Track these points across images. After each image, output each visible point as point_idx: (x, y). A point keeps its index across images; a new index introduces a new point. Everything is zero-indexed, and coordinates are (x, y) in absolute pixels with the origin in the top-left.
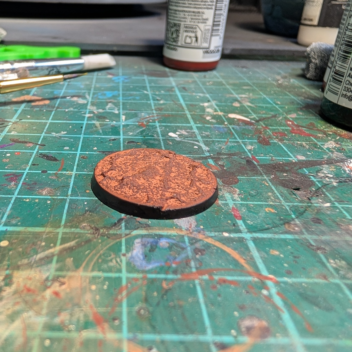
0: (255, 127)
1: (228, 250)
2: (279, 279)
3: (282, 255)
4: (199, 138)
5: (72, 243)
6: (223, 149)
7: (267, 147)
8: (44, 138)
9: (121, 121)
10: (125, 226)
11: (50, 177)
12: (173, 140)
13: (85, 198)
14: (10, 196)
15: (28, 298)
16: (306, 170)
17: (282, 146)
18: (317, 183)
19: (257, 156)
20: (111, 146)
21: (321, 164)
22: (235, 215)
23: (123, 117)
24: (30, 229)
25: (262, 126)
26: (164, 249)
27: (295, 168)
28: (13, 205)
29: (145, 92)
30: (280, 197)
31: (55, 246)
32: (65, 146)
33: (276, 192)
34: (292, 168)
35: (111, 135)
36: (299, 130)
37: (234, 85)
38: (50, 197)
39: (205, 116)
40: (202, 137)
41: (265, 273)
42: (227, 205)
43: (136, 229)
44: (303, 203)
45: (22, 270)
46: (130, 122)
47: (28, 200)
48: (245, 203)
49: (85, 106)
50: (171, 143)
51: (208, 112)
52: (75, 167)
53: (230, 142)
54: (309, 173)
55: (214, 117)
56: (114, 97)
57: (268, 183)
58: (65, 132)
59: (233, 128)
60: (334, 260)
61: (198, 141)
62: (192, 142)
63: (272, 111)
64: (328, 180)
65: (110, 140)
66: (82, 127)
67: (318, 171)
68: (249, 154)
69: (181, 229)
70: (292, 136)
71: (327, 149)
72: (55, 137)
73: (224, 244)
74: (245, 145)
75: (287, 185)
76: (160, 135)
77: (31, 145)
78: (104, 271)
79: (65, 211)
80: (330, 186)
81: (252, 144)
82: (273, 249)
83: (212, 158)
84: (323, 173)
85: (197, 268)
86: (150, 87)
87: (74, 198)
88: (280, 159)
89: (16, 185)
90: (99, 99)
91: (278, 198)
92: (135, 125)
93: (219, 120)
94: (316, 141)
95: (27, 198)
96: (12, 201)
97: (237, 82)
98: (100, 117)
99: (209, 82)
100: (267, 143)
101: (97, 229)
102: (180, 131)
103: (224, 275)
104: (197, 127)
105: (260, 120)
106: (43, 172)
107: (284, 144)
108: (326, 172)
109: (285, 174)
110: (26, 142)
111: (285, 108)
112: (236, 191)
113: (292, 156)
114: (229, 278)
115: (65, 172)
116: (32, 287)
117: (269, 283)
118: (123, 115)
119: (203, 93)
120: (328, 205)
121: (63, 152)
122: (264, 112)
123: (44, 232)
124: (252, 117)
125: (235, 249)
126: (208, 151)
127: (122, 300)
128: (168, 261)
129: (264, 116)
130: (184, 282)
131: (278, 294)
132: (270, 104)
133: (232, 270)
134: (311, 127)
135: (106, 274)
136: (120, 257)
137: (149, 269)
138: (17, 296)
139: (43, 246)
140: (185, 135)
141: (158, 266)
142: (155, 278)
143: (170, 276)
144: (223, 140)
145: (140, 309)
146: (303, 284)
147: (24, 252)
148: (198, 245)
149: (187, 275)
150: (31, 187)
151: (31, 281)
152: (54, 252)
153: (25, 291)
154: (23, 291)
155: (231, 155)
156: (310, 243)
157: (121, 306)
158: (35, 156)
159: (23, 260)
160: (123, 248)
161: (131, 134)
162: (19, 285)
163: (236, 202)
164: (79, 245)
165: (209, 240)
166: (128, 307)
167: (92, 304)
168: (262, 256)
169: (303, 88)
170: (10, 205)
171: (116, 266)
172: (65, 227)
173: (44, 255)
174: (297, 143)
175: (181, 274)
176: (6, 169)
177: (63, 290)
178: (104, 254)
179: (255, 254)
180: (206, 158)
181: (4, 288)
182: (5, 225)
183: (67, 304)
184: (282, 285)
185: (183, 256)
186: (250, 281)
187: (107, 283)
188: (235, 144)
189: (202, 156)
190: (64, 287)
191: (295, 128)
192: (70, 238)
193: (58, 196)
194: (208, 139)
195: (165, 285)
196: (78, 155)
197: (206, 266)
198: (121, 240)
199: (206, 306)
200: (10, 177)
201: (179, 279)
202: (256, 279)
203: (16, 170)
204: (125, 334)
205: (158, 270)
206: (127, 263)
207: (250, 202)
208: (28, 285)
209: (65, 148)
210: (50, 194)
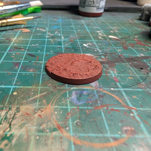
0: (121, 41)
4: (97, 46)
6: (108, 51)
7: (127, 50)
8: (29, 47)
10: (68, 85)
12: (85, 47)
17: (133, 50)
18: (150, 66)
19: (123, 54)
20: (58, 50)
22: (115, 80)
24: (26, 87)
25: (124, 41)
29: (72, 26)
30: (134, 72)
33: (132, 70)
35: (58, 45)
36: (140, 43)
40: (98, 46)
42: (112, 76)
43: (72, 87)
44: (145, 75)
45: (24, 105)
47: (24, 74)
48: (119, 75)
50: (85, 49)
51: (100, 35)
52: (44, 60)
53: (111, 48)
55: (102, 37)
56: (58, 28)
57: (129, 66)
58: (38, 44)
59: (111, 42)
61: (96, 48)
62: (94, 48)
63: (127, 34)
65: (58, 48)
66: (45, 42)
67: (150, 61)
68: (119, 53)
69: (92, 86)
70: (137, 45)
74: (117, 49)
75: (137, 67)
76: (80, 45)
79: (41, 79)
81: (120, 49)
83: (103, 55)
86: (74, 24)
87: (44, 73)
89: (18, 68)
92: (68, 41)
93: (105, 38)
96: (17, 75)
100: (127, 49)
102: (88, 43)
103: (113, 107)
104: (96, 42)
106: (29, 62)
107: (134, 49)
109: (136, 62)
111: (133, 33)
112: (115, 70)
113: (138, 54)
115: (39, 62)
121: (38, 53)
122: (124, 35)
124: (119, 37)
126: (101, 52)
127: (69, 118)
128: (88, 101)
129: (124, 37)
130: (96, 110)
131: (138, 115)
132: (127, 31)
133: (117, 105)
134: (145, 41)
135: (61, 107)
136: (66, 100)
137: (80, 105)
138: (22, 117)
139: (32, 94)
140: (90, 45)
141: (83, 103)
142: (83, 109)
143: (89, 108)
144: (107, 47)
145: (77, 123)
146: (148, 111)
147: (24, 98)
148: (100, 94)
149: (97, 107)
150: (25, 68)
151: (28, 110)
152: (38, 97)
153: (26, 115)
154: (25, 115)
155: (111, 54)
156: (149, 93)
157: (69, 121)
158: (26, 55)
159: (24, 101)
160: (68, 95)
161: (67, 45)
162: (23, 112)
163: (116, 75)
164: (48, 94)
165: (105, 92)
166: (72, 121)
167: (56, 120)
168: (129, 98)
169: (140, 24)
170: (16, 77)
171: (65, 103)
172: (41, 86)
173: (33, 99)
174: (140, 49)
175: (94, 107)
176: (13, 60)
177: (43, 114)
178: (59, 98)
179: (126, 98)
180: (101, 55)
181: (17, 113)
182: (15, 85)
183: (45, 120)
184: (139, 111)
185: (94, 98)
186: (125, 110)
187: (62, 111)
188: (113, 49)
189: (99, 54)
190: (43, 113)
191: (138, 42)
192: (44, 91)
193: (37, 72)
194: (101, 47)
195: (87, 112)
196: (44, 54)
197: (105, 103)
198: (66, 92)
199: (107, 121)
200: (15, 64)
201: (93, 109)
202: (127, 109)
203: (18, 61)
204: (72, 134)
205: (84, 105)
206: (70, 102)
207: (122, 75)
208: (27, 112)
209: (38, 51)
210: (33, 71)
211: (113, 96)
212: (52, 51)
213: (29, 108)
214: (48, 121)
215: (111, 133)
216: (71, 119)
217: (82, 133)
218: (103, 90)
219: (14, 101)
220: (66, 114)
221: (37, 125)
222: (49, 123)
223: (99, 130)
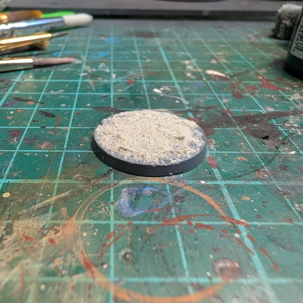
0: (230, 82)
1: (205, 197)
2: (250, 223)
3: (252, 201)
4: (180, 93)
5: (67, 194)
6: (201, 102)
7: (240, 100)
8: (44, 96)
9: (111, 79)
10: (114, 176)
11: (48, 132)
12: (157, 95)
13: (79, 151)
14: (12, 151)
15: (26, 246)
16: (274, 121)
17: (254, 99)
18: (284, 133)
19: (231, 109)
20: (102, 103)
21: (287, 114)
22: (211, 164)
23: (114, 76)
24: (29, 181)
25: (236, 81)
26: (148, 197)
27: (265, 120)
28: (15, 159)
29: (134, 52)
30: (251, 146)
31: (51, 196)
32: (61, 104)
33: (247, 141)
34: (262, 119)
35: (103, 92)
36: (269, 84)
37: (212, 43)
38: (48, 151)
39: (186, 73)
40: (183, 92)
41: (237, 217)
43: (123, 179)
44: (272, 151)
45: (22, 220)
46: (120, 80)
47: (28, 154)
49: (79, 66)
50: (155, 98)
51: (189, 69)
52: (71, 123)
53: (209, 96)
54: (277, 123)
55: (193, 73)
56: (106, 57)
57: (241, 134)
58: (62, 91)
59: (210, 84)
60: (299, 204)
61: (179, 96)
62: (174, 97)
63: (244, 66)
64: (294, 130)
65: (102, 97)
66: (77, 86)
67: (285, 122)
68: (224, 107)
69: (163, 178)
70: (263, 90)
71: (293, 101)
72: (54, 95)
73: (201, 191)
74: (221, 98)
75: (258, 135)
76: (146, 91)
77: (32, 103)
78: (94, 219)
79: (61, 164)
80: (295, 135)
81: (226, 97)
82: (244, 195)
83: (192, 111)
84: (290, 123)
85: (176, 214)
86: (139, 47)
87: (69, 151)
88: (252, 111)
89: (18, 140)
90: (93, 59)
91: (250, 148)
92: (124, 82)
93: (198, 76)
94: (283, 94)
95: (28, 152)
96: (14, 156)
97: (214, 41)
98: (94, 76)
99: (189, 41)
100: (241, 97)
101: (89, 180)
102: (163, 87)
103: (201, 221)
104: (179, 84)
105: (234, 75)
106: (42, 127)
107: (256, 97)
108: (292, 122)
109: (256, 125)
110: (27, 101)
111: (256, 64)
112: (212, 142)
113: (262, 108)
114: (205, 223)
115: (61, 127)
116: (30, 236)
117: (241, 227)
118: (114, 73)
119: (184, 51)
120: (294, 152)
121: (60, 109)
122: (238, 68)
123: (42, 184)
124: (227, 73)
125: (211, 196)
126: (188, 105)
127: (109, 245)
128: (151, 209)
129: (237, 72)
130: (166, 228)
131: (249, 237)
132: (243, 60)
133: (209, 215)
134: (279, 81)
135: (96, 222)
136: (108, 206)
137: (134, 217)
138: (16, 244)
139: (41, 196)
140: (168, 90)
141: (142, 213)
142: (140, 224)
143: (153, 222)
144: (201, 94)
145: (126, 254)
146: (271, 227)
147: (23, 203)
148: (178, 193)
149: (168, 221)
150: (31, 142)
151: (29, 230)
152: (51, 202)
153: (24, 239)
154: (22, 239)
155: (208, 108)
156: (277, 188)
157: (109, 252)
158: (35, 113)
159: (23, 210)
160: (112, 197)
161: (120, 91)
162: (19, 234)
163: (213, 152)
164: (73, 195)
165: (188, 188)
166: (115, 252)
167: (83, 250)
168: (235, 202)
169: (272, 45)
170: (13, 159)
171: (105, 214)
172: (60, 179)
173: (41, 206)
174: (267, 97)
175: (163, 221)
176: (10, 126)
177: (58, 237)
178: (94, 203)
179: (229, 200)
180: (186, 112)
181: (5, 237)
182: (8, 178)
183: (61, 250)
184: (253, 228)
185: (165, 203)
186: (224, 225)
187: (97, 230)
188: (212, 98)
189: (183, 109)
190: (58, 234)
191: (265, 82)
192: (65, 188)
193: (54, 150)
194: (188, 94)
195: (148, 231)
196: (73, 111)
197: (185, 212)
198: (110, 190)
199: (185, 250)
200: (13, 133)
201: (161, 225)
202: (229, 224)
203: (18, 126)
204: (112, 278)
205: (142, 217)
206: (115, 211)
207: (225, 152)
208: (26, 234)
209: (62, 105)
210: (47, 148)
211: (204, 197)
212: (89, 105)
213: (32, 225)
214: (67, 252)
215: (192, 275)
216: (115, 246)
217: (134, 276)
218: (183, 185)
219: (2, 211)
220: (105, 237)
221: (43, 261)
222: (69, 256)
223: (168, 269)
